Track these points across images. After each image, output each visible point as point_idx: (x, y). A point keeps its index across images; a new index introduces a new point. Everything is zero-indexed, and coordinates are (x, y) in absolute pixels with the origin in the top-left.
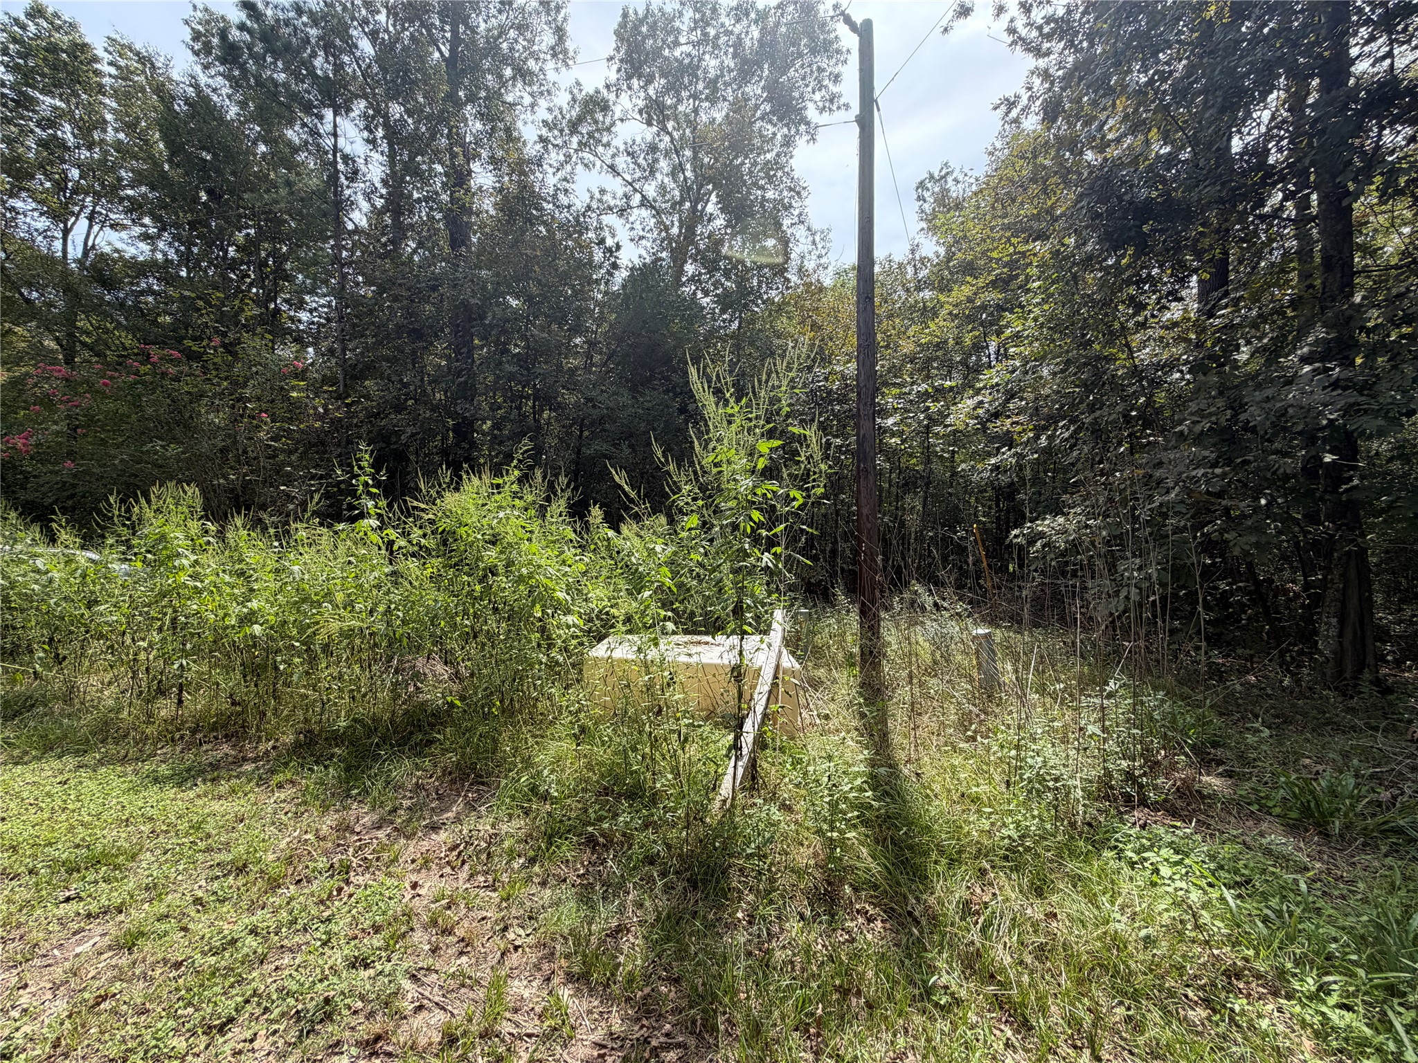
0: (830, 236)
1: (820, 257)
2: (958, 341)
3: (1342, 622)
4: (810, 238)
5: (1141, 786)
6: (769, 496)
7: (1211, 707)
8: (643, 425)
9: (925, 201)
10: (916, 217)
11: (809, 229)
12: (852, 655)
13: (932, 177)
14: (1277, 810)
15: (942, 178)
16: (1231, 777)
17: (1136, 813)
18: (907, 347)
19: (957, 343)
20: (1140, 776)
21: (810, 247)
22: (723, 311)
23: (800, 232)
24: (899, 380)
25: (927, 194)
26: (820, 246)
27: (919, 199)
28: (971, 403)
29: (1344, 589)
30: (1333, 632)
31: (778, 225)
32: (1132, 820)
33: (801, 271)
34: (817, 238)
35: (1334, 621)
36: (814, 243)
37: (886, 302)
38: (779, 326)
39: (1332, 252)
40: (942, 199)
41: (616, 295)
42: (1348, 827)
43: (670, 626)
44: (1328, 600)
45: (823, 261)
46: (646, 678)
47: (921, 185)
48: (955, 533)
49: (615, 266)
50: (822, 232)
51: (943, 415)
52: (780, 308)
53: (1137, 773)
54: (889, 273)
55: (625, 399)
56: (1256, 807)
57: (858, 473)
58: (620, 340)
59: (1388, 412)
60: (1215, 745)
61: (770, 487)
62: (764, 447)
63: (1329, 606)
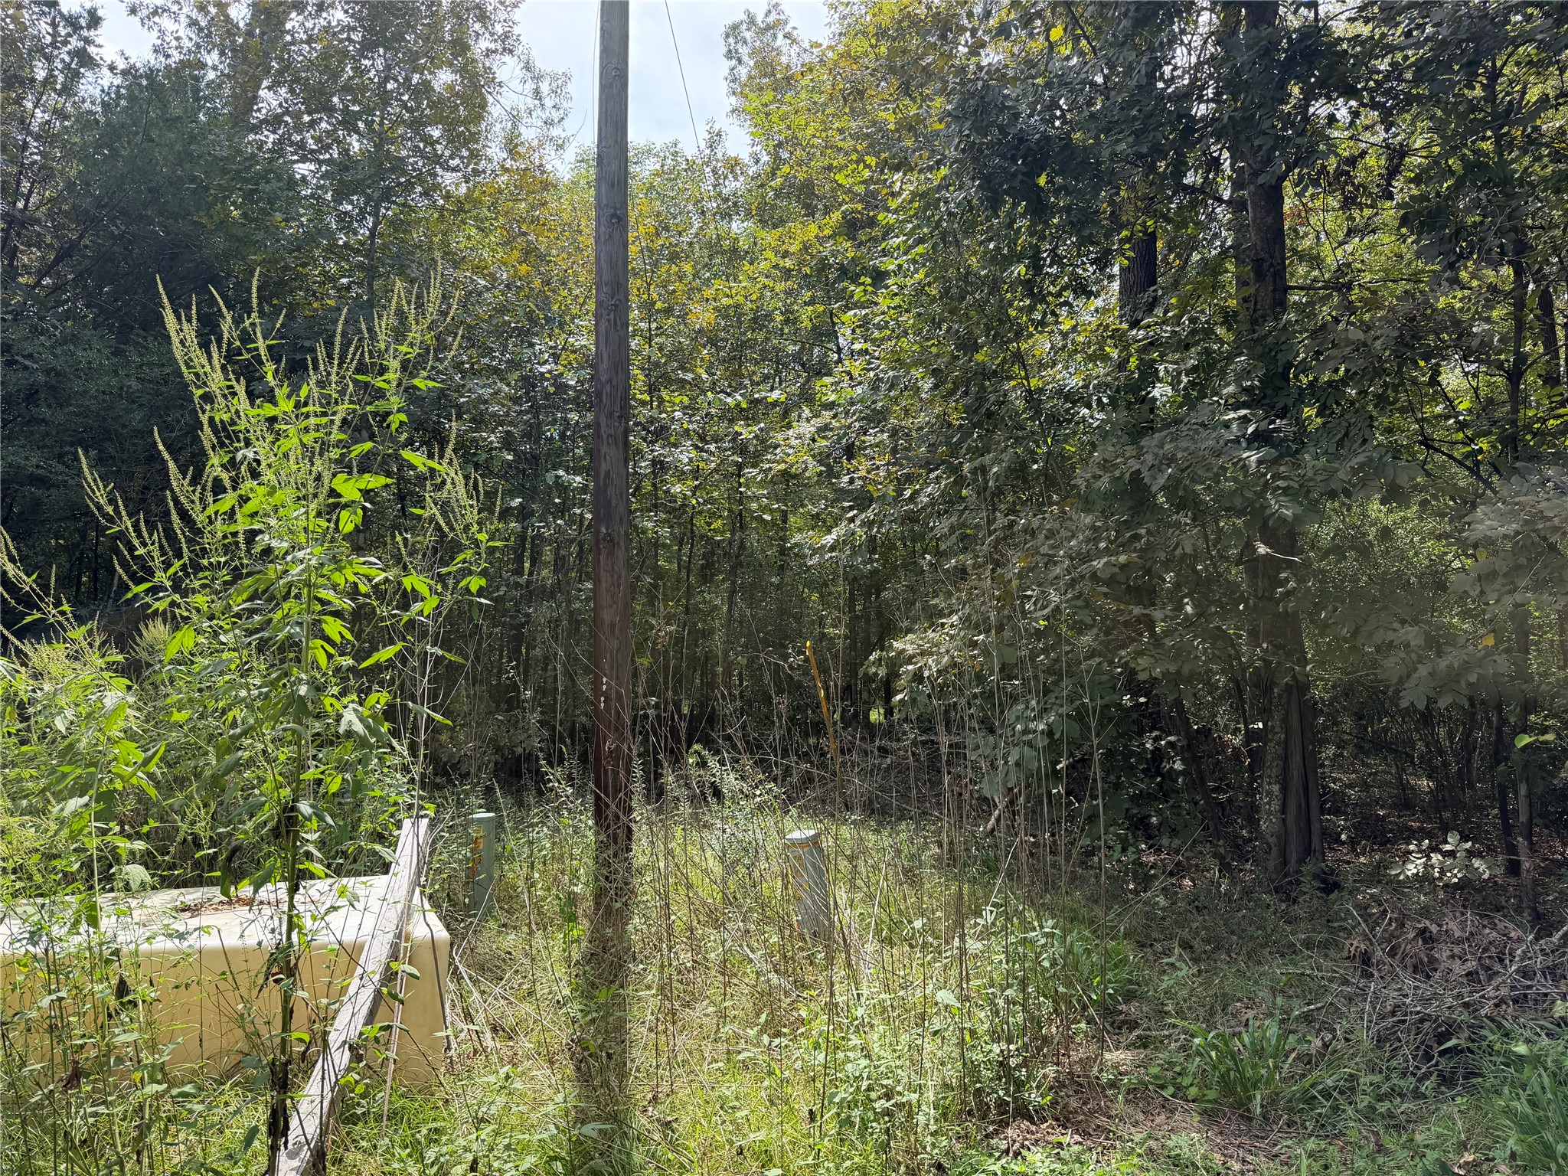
0: (570, 88)
1: (548, 123)
2: (790, 319)
3: (1284, 789)
4: (530, 85)
5: (1020, 1085)
6: (363, 589)
7: (1126, 936)
8: (138, 416)
9: (740, 61)
10: (724, 87)
11: (528, 67)
12: (572, 899)
13: (752, 22)
14: (1193, 1092)
15: (768, 28)
16: (1145, 1046)
17: (1010, 1132)
18: (702, 316)
19: (787, 321)
20: (1019, 1067)
21: (531, 102)
22: (340, 196)
23: (506, 69)
24: (689, 376)
25: (744, 51)
26: (549, 103)
27: (729, 54)
28: (808, 429)
29: (1286, 741)
30: (1275, 806)
31: (460, 46)
32: (1003, 1145)
33: (512, 146)
34: (545, 88)
35: (1276, 788)
36: (537, 93)
37: (667, 229)
38: (459, 242)
39: (1262, 255)
40: (766, 65)
41: (86, 121)
42: (1272, 1101)
43: (137, 873)
44: (1269, 757)
45: (555, 132)
46: (46, 1002)
47: (734, 30)
48: (786, 659)
49: (84, 59)
50: (554, 78)
51: (765, 445)
52: (461, 207)
53: (1013, 1062)
54: (669, 175)
55: (95, 353)
56: (1171, 1090)
57: (597, 542)
58: (88, 220)
59: (1309, 492)
60: (1130, 996)
61: (363, 570)
62: (350, 488)
63: (1270, 767)
